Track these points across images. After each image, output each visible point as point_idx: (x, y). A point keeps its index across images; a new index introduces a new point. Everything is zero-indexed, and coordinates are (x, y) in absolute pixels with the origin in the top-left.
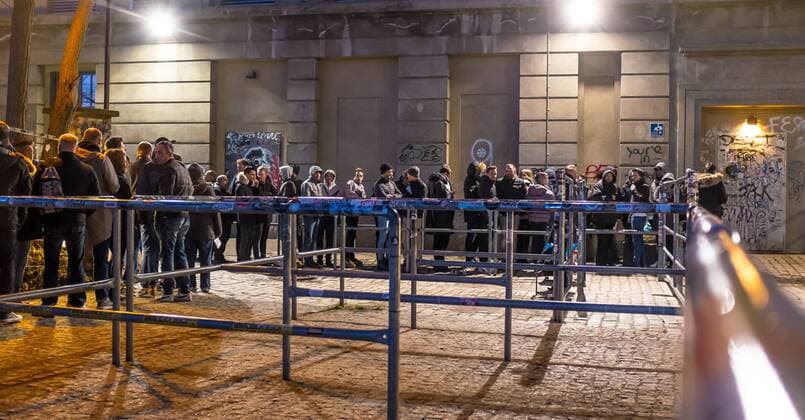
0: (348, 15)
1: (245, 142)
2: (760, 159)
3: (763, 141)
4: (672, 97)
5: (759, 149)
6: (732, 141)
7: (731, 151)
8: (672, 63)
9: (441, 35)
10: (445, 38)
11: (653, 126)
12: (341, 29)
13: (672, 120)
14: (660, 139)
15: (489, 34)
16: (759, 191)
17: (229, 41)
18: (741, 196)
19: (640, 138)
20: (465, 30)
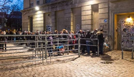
0: (58, 3)
1: (48, 27)
2: (131, 27)
3: (132, 22)
4: (108, 13)
5: (131, 24)
6: (125, 23)
7: (124, 25)
8: (108, 4)
9: (70, 4)
10: (71, 5)
11: (105, 20)
12: (57, 5)
13: (109, 18)
14: (106, 23)
15: (77, 3)
16: (131, 35)
17: (45, 10)
18: (127, 36)
19: (102, 23)
20: (73, 3)
